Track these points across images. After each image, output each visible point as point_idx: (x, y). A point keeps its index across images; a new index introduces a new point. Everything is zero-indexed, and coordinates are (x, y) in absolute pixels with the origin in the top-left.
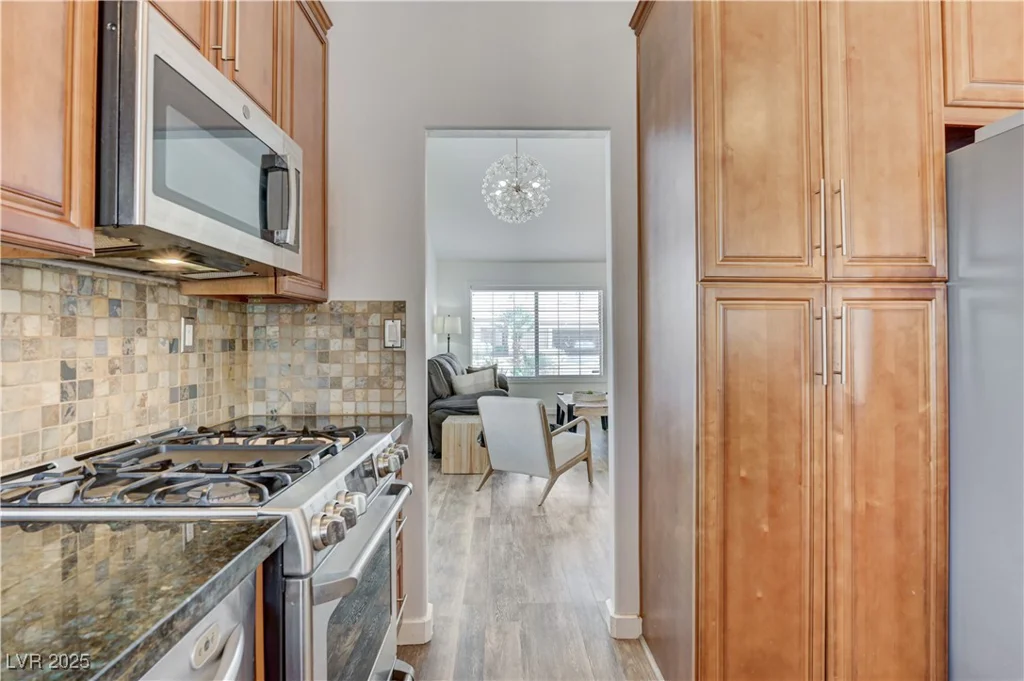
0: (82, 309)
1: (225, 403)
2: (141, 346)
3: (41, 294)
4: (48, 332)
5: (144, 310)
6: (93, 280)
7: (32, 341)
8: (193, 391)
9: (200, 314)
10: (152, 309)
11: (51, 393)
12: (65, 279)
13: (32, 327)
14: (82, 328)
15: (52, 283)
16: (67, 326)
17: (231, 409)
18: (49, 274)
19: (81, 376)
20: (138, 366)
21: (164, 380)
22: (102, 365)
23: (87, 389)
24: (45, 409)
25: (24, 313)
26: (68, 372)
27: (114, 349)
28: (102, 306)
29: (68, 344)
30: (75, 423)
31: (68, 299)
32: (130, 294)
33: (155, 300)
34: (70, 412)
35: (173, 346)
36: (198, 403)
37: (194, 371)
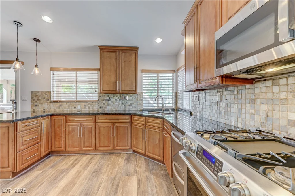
3: (287, 85)
4: (290, 96)
7: (283, 99)
11: (292, 116)
15: (291, 81)
18: (290, 79)
24: (289, 121)
25: (280, 91)
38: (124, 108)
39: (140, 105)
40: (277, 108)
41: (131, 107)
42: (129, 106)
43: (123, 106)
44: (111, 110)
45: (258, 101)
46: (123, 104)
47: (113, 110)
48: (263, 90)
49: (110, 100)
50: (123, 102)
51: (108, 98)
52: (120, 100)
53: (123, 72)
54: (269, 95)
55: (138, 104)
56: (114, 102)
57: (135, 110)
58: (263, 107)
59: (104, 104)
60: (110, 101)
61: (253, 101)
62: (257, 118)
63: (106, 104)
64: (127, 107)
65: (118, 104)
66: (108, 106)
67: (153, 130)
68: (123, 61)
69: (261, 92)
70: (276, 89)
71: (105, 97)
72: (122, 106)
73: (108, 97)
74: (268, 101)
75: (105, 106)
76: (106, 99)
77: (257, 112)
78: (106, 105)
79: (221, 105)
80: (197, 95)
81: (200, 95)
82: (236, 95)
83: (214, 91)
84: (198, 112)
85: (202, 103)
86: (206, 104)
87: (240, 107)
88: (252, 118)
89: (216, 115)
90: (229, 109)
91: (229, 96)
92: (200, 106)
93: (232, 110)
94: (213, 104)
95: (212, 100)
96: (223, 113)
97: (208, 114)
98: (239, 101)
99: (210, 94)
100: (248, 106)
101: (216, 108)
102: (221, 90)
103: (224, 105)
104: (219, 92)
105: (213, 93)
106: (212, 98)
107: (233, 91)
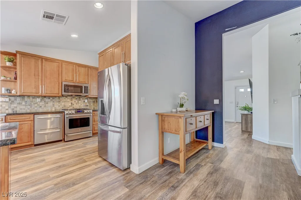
0: (73, 99)
1: (93, 107)
2: (80, 102)
4: (70, 100)
5: (80, 99)
6: (74, 97)
8: (87, 106)
9: (88, 99)
10: (81, 99)
11: (70, 105)
13: (68, 100)
14: (73, 100)
15: (70, 97)
16: (72, 100)
17: (94, 108)
19: (73, 104)
21: (83, 104)
22: (75, 103)
23: (74, 105)
26: (72, 103)
27: (76, 102)
28: (75, 99)
31: (71, 98)
32: (78, 98)
34: (72, 106)
35: (84, 102)
36: (88, 107)
37: (88, 104)
40: (67, 103)
45: (61, 102)
48: (63, 99)
54: (65, 100)
58: (63, 103)
61: (59, 102)
62: (61, 106)
69: (62, 99)
70: (66, 99)
74: (64, 102)
77: (61, 105)
79: (41, 103)
80: (7, 97)
81: (12, 98)
82: (51, 100)
83: (34, 97)
84: (7, 109)
85: (16, 103)
86: (24, 103)
87: (54, 104)
88: (59, 106)
89: (36, 108)
90: (47, 105)
91: (47, 100)
92: (12, 105)
93: (49, 105)
94: (33, 104)
95: (31, 101)
96: (43, 106)
97: (26, 109)
98: (53, 102)
99: (29, 98)
100: (58, 103)
101: (36, 105)
102: (41, 97)
103: (43, 103)
104: (39, 98)
105: (33, 98)
106: (31, 100)
107: (50, 98)
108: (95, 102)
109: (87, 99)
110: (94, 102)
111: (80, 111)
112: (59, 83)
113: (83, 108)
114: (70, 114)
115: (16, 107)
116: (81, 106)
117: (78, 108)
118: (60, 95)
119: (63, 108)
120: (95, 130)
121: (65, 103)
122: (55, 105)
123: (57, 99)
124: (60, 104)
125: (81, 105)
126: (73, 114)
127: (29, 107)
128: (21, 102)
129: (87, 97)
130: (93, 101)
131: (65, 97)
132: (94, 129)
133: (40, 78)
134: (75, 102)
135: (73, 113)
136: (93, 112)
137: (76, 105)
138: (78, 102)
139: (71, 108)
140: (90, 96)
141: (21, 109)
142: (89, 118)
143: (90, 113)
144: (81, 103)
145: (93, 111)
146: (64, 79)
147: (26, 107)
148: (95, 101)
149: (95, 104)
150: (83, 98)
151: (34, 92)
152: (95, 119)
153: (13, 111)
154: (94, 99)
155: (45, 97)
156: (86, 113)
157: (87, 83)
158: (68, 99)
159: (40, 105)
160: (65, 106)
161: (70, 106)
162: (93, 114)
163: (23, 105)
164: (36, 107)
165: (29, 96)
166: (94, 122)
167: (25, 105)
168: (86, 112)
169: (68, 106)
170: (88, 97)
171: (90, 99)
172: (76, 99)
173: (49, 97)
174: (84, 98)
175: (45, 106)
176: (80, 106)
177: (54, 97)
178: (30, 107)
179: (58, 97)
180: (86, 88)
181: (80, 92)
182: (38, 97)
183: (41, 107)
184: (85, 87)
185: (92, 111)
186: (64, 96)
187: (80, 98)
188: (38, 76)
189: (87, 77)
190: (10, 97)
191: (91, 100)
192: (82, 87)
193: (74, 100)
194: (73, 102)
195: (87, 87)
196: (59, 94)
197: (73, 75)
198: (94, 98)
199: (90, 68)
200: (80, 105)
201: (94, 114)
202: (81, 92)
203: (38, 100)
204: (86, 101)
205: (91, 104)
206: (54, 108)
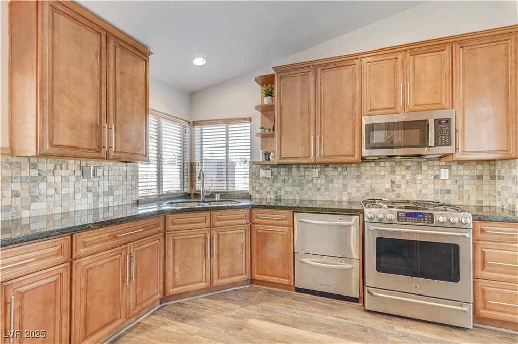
0: (397, 168)
2: (419, 177)
3: (385, 166)
4: (387, 173)
5: (421, 168)
6: (400, 162)
7: (383, 175)
8: (449, 192)
9: (454, 167)
10: (425, 168)
11: (388, 186)
12: (392, 163)
13: (382, 173)
14: (397, 173)
15: (388, 164)
16: (393, 172)
18: (387, 162)
19: (397, 183)
20: (417, 182)
21: (431, 186)
22: (404, 181)
23: (399, 186)
24: (386, 189)
25: (381, 170)
26: (393, 182)
27: (408, 177)
28: (404, 167)
29: (393, 176)
30: (395, 193)
31: (392, 167)
32: (415, 164)
33: (426, 165)
34: (393, 191)
35: (436, 177)
36: (452, 196)
37: (449, 185)
38: (91, 201)
39: (133, 192)
40: (378, 181)
41: (111, 198)
42: (106, 194)
43: (90, 195)
44: (45, 213)
45: (364, 177)
46: (88, 190)
47: (56, 212)
48: (368, 168)
49: (44, 180)
50: (90, 184)
51: (35, 173)
52: (77, 179)
53: (119, 102)
54: (373, 173)
55: (129, 188)
56: (58, 186)
57: (120, 204)
58: (368, 181)
59: (16, 195)
60: (40, 184)
61: (359, 177)
62: (363, 190)
63: (25, 194)
64: (101, 199)
65: (72, 191)
66: (35, 199)
67: (228, 232)
68: (118, 72)
69: (366, 170)
70: (377, 168)
71: (19, 167)
72: (84, 196)
73: (35, 168)
74: (372, 177)
75: (18, 201)
76: (24, 174)
78: (26, 199)
79: (319, 182)
80: (268, 169)
81: (275, 170)
82: (340, 172)
83: (306, 166)
84: (269, 193)
85: (280, 181)
86: (290, 181)
87: (345, 183)
88: (358, 190)
89: (310, 193)
90: (331, 185)
91: (330, 172)
92: (275, 185)
93: (336, 186)
94: (304, 181)
95: (301, 176)
96: (322, 190)
97: (295, 193)
98: (344, 177)
99: (298, 169)
100: (354, 181)
101: (310, 185)
102: (318, 166)
103: (323, 182)
104: (315, 168)
105: (305, 168)
106: (302, 174)
107: (337, 168)
108: (486, 178)
109: (449, 167)
110: (480, 177)
111: (415, 215)
112: (353, 124)
113: (431, 198)
114: (381, 221)
115: (280, 189)
116: (424, 191)
117: (414, 197)
118: (357, 157)
119: (367, 194)
120: (487, 306)
121: (374, 181)
122: (349, 186)
123: (352, 169)
124: (359, 185)
125: (425, 187)
126: (390, 222)
127: (298, 189)
128: (286, 178)
129: (450, 159)
130: (475, 173)
131: (373, 164)
132: (479, 299)
133: (312, 117)
134: (403, 177)
135: (391, 220)
136: (479, 225)
137: (407, 188)
138: (414, 179)
139: (392, 196)
140: (459, 156)
141: (287, 193)
142: (456, 247)
143: (461, 226)
144: (424, 182)
145: (477, 219)
146: (366, 109)
147: (295, 188)
148: (485, 172)
149: (486, 188)
150: (431, 163)
151: (300, 156)
152: (486, 255)
153: (277, 197)
154: (479, 167)
155: (327, 165)
156: (441, 226)
157: (448, 104)
158: (383, 170)
159: (318, 187)
160: (373, 190)
161: (387, 191)
162: (479, 235)
163: (290, 184)
164: (310, 190)
165: (298, 165)
166: (483, 268)
167: (293, 186)
168: (441, 219)
169: (384, 191)
170: (453, 161)
171: (461, 167)
172: (408, 168)
173: (336, 164)
174: (436, 163)
175: (327, 190)
176: (420, 191)
177: (345, 164)
178: (301, 190)
179: (356, 163)
180: (443, 125)
181: (418, 144)
182: (314, 165)
183: (319, 190)
184: (438, 122)
185: (470, 221)
186: (369, 161)
187: (419, 163)
188: (309, 113)
189: (449, 82)
190: (272, 169)
191: (467, 172)
192: (425, 123)
193: (400, 172)
194: (397, 178)
195: (448, 121)
196: (353, 156)
197: (395, 89)
198: (479, 162)
199: (460, 42)
200: (419, 187)
201: (482, 231)
202: (424, 143)
203: (315, 172)
204: (444, 174)
205: (466, 188)
206: (345, 194)
